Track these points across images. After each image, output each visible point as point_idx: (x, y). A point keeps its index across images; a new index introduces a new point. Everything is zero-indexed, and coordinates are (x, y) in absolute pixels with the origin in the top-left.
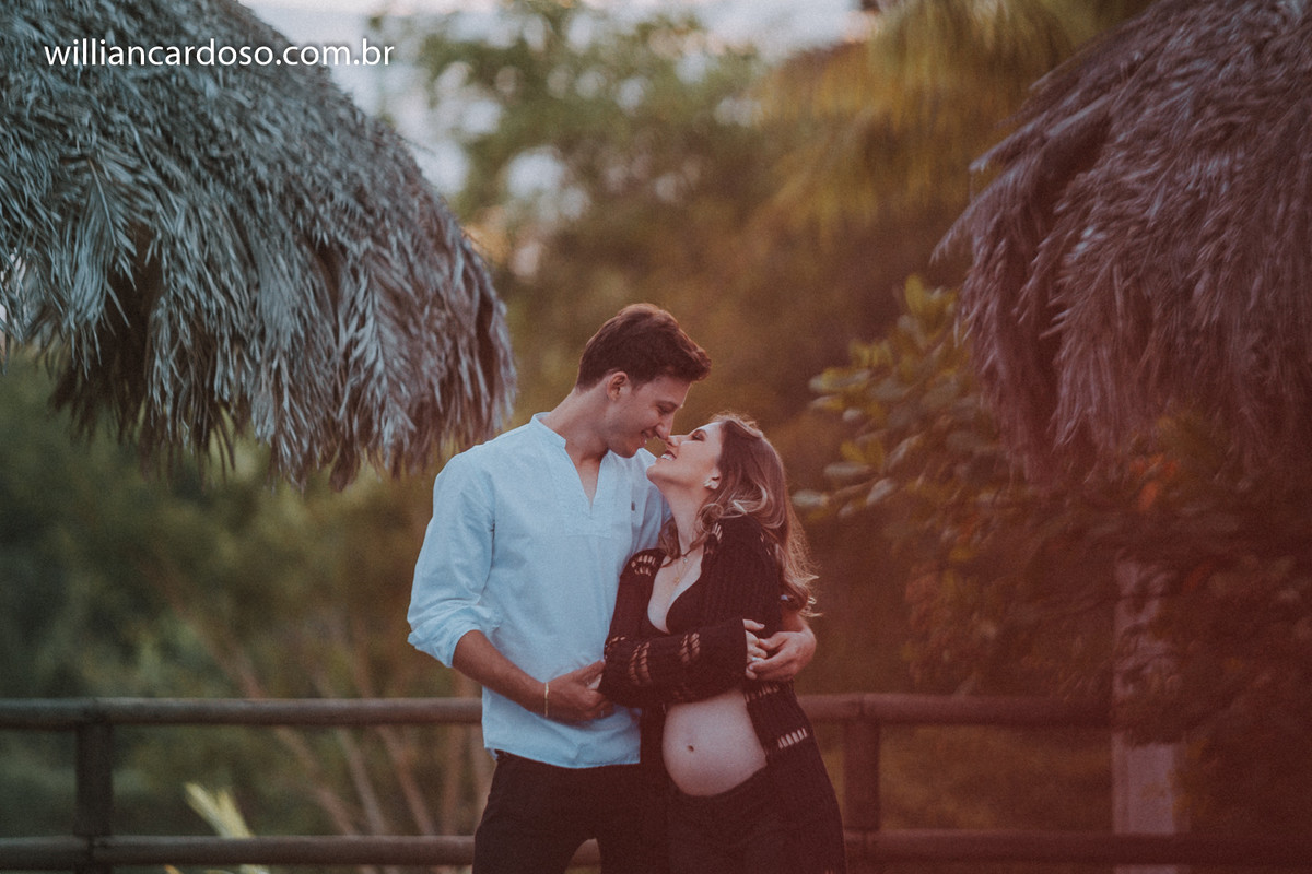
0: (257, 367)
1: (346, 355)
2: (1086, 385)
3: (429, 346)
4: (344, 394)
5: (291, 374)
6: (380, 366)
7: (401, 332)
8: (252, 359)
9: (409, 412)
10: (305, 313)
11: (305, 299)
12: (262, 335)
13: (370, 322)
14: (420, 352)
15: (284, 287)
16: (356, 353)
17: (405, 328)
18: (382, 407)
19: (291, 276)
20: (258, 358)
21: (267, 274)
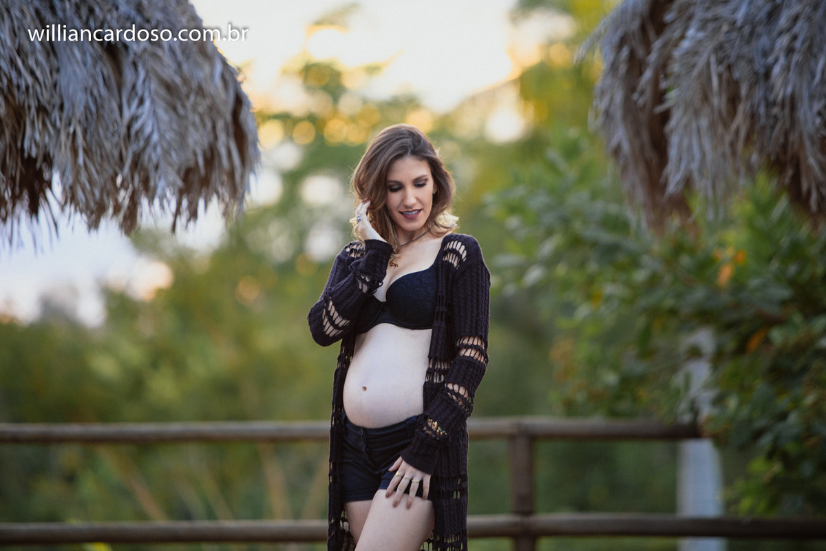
0: (58, 132)
1: (129, 127)
2: (690, 147)
3: (194, 124)
4: (127, 158)
5: (84, 138)
6: (155, 137)
7: (171, 112)
8: (54, 126)
9: (178, 172)
10: (95, 92)
11: (96, 82)
12: (62, 107)
13: (147, 103)
14: (186, 128)
15: (78, 71)
16: (136, 126)
17: (175, 109)
18: (157, 167)
19: (85, 64)
20: (58, 123)
21: (65, 60)
